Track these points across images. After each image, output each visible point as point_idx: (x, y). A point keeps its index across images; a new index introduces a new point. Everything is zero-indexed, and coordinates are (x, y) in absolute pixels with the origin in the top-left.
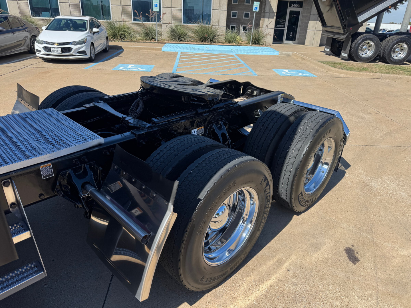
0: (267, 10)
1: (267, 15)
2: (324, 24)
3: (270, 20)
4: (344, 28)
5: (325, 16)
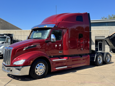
0: (92, 43)
1: (92, 44)
2: (109, 45)
3: (94, 45)
4: (114, 46)
5: (109, 44)
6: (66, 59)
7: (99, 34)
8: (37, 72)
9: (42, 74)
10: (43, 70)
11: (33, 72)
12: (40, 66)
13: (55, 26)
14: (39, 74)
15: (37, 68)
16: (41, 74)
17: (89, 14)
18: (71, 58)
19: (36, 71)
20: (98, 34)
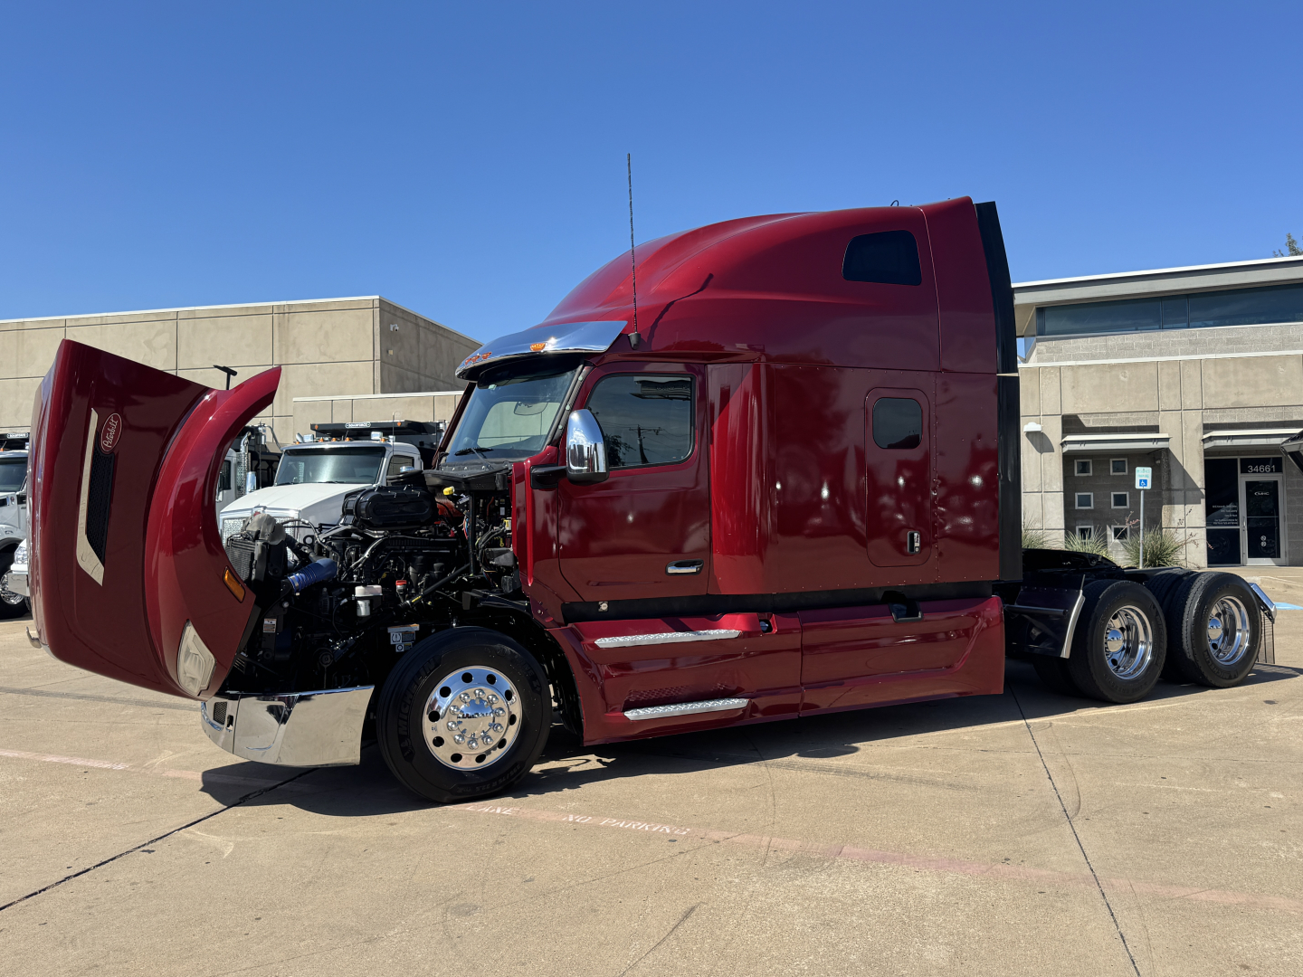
0: (1176, 482)
1: (1178, 495)
3: (1191, 507)
6: (734, 633)
7: (1247, 398)
8: (439, 741)
9: (489, 760)
10: (494, 726)
11: (402, 738)
12: (473, 691)
13: (623, 337)
14: (456, 758)
15: (443, 704)
16: (480, 758)
17: (989, 209)
18: (793, 622)
19: (430, 730)
20: (1232, 400)
